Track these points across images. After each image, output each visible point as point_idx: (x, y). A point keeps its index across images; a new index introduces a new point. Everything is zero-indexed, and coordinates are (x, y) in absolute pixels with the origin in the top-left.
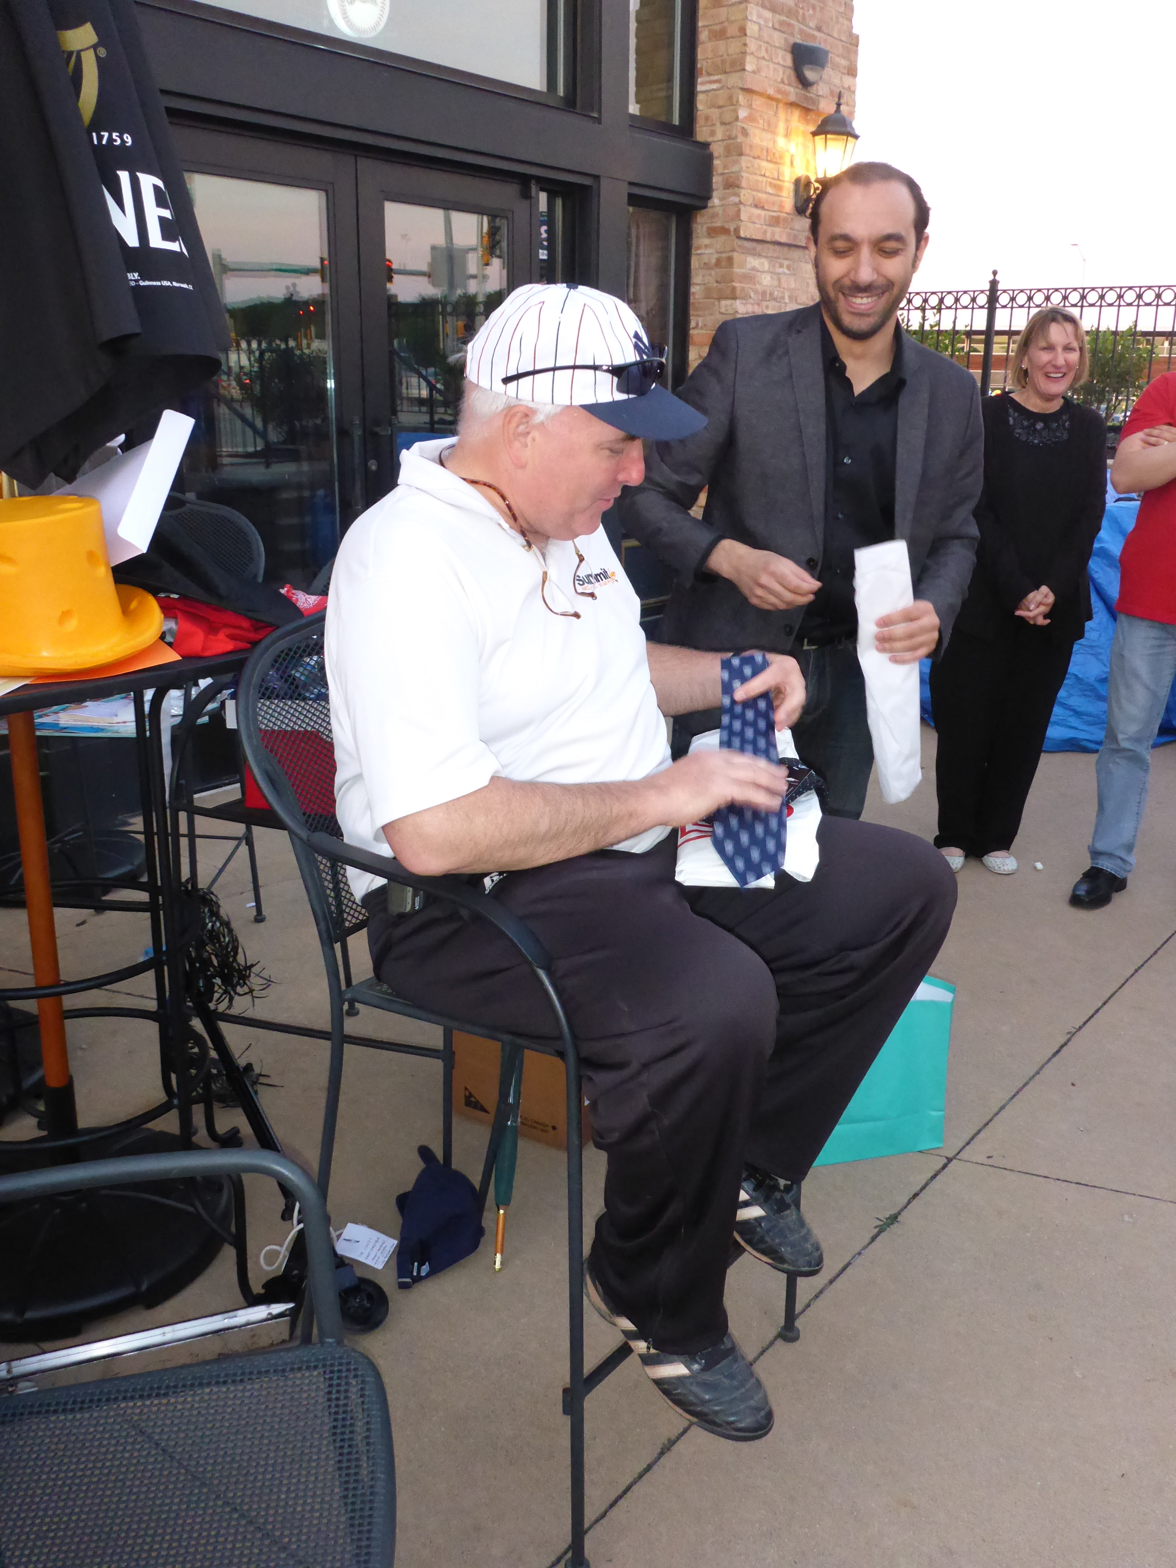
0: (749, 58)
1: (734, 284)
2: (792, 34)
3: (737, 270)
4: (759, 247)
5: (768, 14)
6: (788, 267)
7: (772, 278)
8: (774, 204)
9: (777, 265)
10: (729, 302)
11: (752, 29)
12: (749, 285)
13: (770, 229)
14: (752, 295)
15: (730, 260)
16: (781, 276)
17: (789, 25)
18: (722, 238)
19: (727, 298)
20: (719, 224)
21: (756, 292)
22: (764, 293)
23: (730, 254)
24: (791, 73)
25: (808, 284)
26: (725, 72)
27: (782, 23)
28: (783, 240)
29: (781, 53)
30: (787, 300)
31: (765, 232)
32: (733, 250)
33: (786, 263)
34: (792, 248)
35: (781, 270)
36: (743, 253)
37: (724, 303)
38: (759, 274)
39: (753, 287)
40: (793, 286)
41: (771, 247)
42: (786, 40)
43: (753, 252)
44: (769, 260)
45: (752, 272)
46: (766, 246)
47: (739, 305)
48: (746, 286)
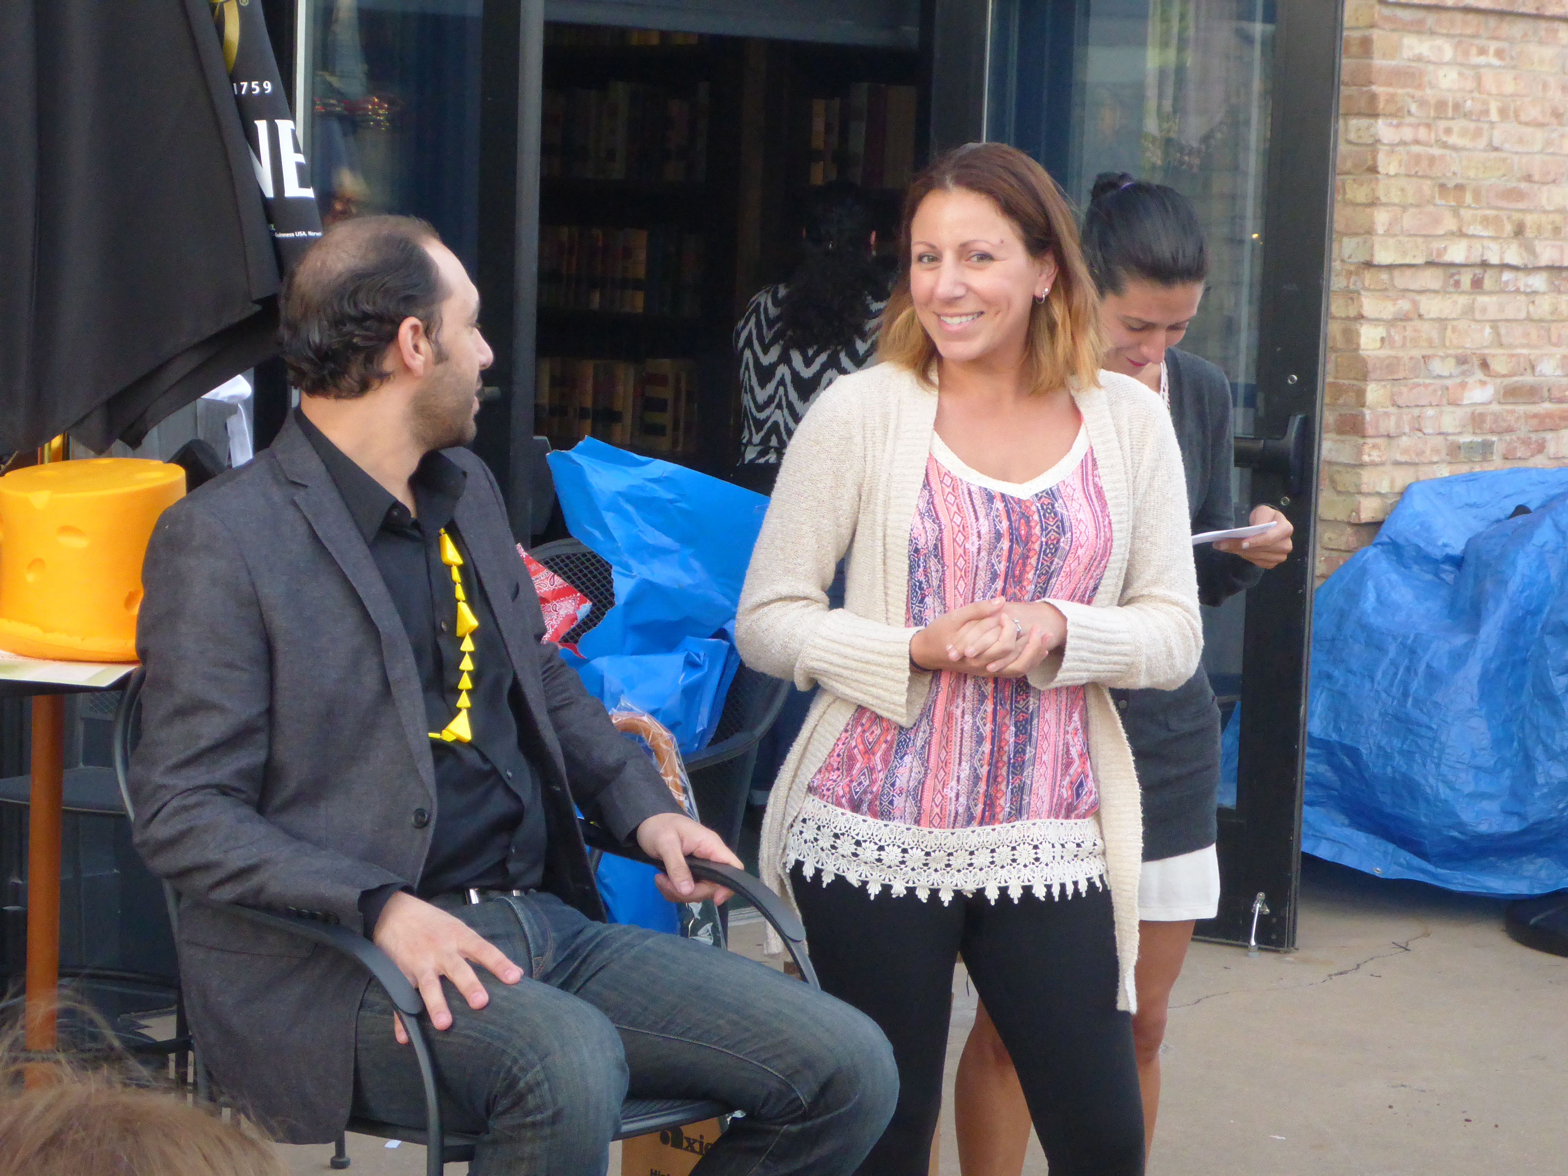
1: (1374, 88)
3: (1378, 62)
4: (1431, 19)
6: (1499, 54)
7: (1460, 74)
9: (1474, 51)
10: (1364, 122)
12: (1410, 90)
14: (1414, 108)
15: (1366, 44)
16: (1483, 71)
19: (1359, 114)
21: (1423, 103)
22: (1441, 105)
23: (1367, 33)
25: (1545, 86)
28: (1484, 4)
30: (1494, 116)
32: (1372, 26)
33: (1493, 46)
34: (1509, 18)
35: (1482, 60)
36: (1393, 30)
37: (1354, 122)
38: (1431, 68)
39: (1418, 93)
40: (1509, 87)
41: (1459, 17)
43: (1418, 29)
44: (1456, 40)
45: (1413, 64)
46: (1445, 16)
47: (1384, 129)
48: (1400, 91)
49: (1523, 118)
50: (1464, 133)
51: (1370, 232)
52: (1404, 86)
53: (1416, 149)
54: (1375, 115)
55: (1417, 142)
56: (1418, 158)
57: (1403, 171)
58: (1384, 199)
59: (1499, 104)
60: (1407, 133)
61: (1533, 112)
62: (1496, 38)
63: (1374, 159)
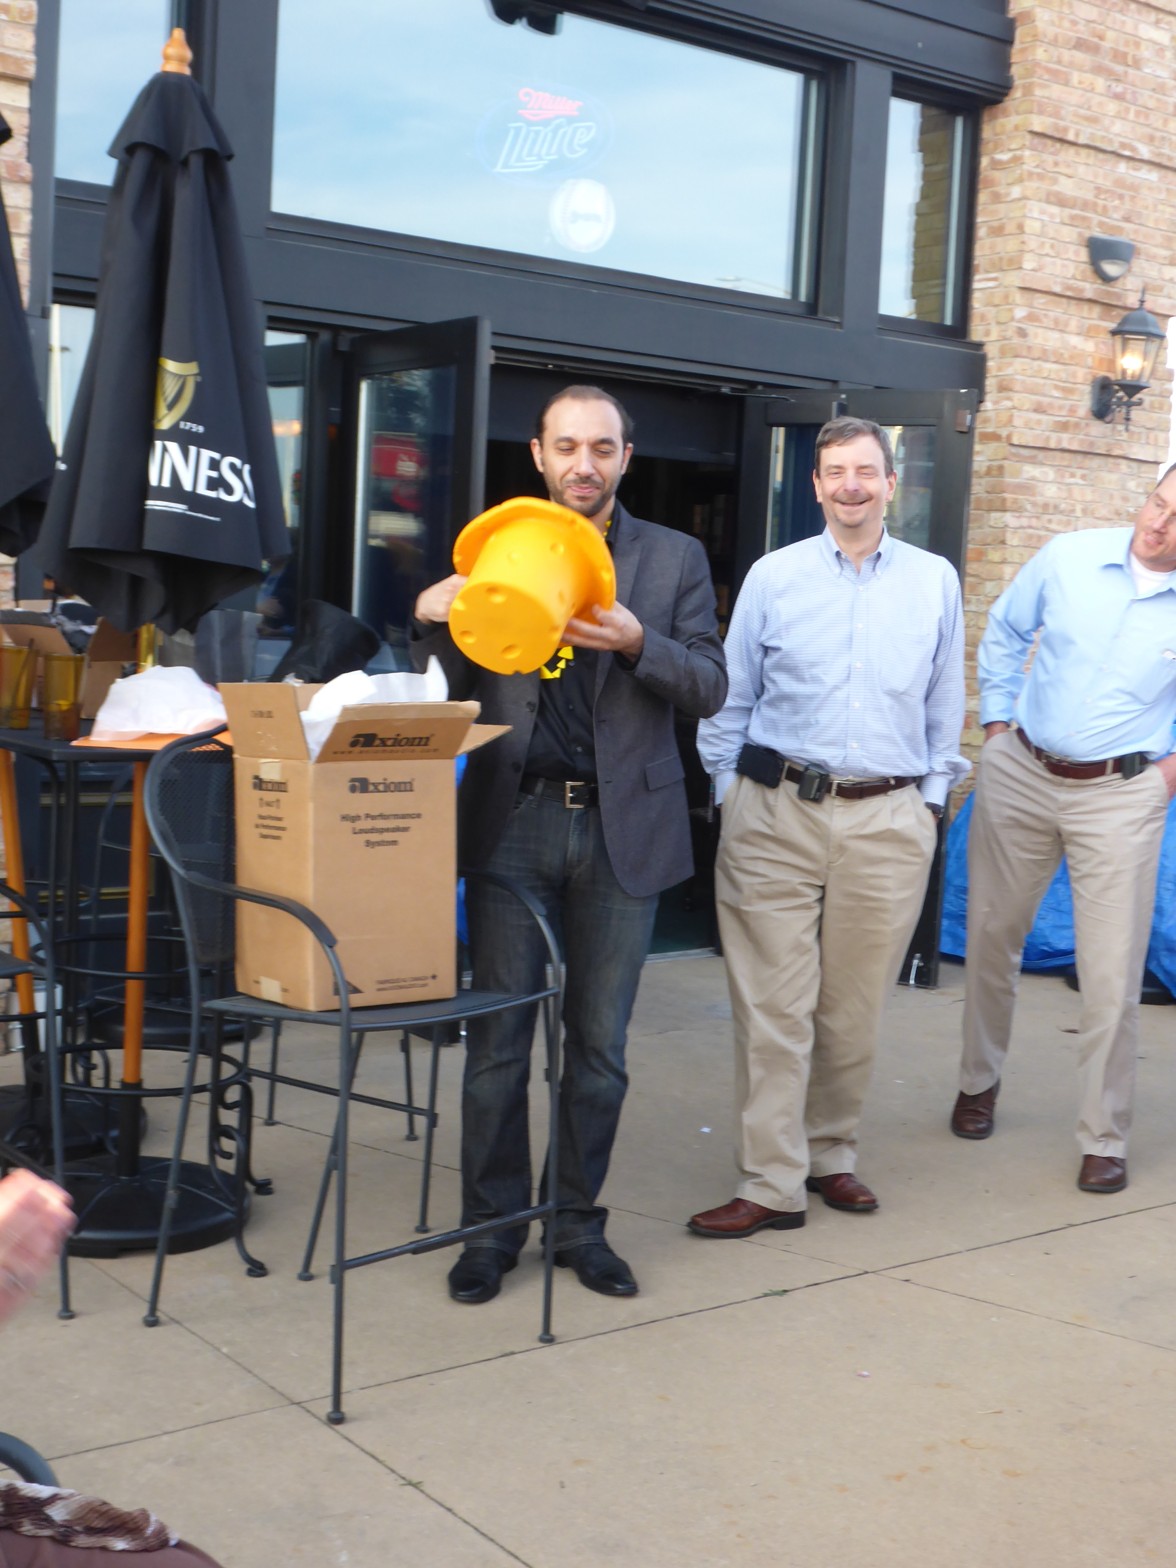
0: (1027, 256)
1: (1006, 495)
2: (1089, 228)
3: (1008, 480)
4: (1041, 455)
5: (1055, 210)
6: (1083, 477)
7: (1059, 488)
8: (1061, 408)
9: (1067, 475)
10: (998, 515)
11: (1032, 226)
12: (1028, 497)
13: (1054, 436)
14: (1029, 507)
15: (1001, 468)
16: (1073, 487)
17: (1084, 218)
18: (994, 445)
19: (996, 510)
20: (990, 430)
21: (1034, 504)
22: (1046, 506)
23: (1001, 463)
24: (1088, 269)
25: (1112, 497)
26: (1004, 270)
27: (1073, 218)
28: (1075, 447)
29: (1073, 248)
30: (1079, 513)
31: (1048, 439)
32: (1006, 458)
33: (1079, 472)
34: (1090, 456)
35: (1072, 480)
36: (1017, 461)
37: (994, 515)
38: (1040, 484)
39: (1032, 499)
40: (1089, 497)
41: (1058, 454)
42: (1080, 234)
43: (1033, 461)
44: (1056, 468)
45: (1030, 482)
46: (1051, 453)
47: (1009, 518)
48: (1021, 497)
49: (1097, 515)
50: (1059, 523)
51: (1001, 579)
52: (1023, 495)
53: (1031, 531)
54: (1005, 511)
55: (1030, 527)
56: (1030, 537)
57: (1021, 544)
58: (1010, 560)
59: (1082, 506)
60: (1024, 522)
61: (1103, 512)
62: (1081, 468)
63: (1004, 535)
